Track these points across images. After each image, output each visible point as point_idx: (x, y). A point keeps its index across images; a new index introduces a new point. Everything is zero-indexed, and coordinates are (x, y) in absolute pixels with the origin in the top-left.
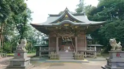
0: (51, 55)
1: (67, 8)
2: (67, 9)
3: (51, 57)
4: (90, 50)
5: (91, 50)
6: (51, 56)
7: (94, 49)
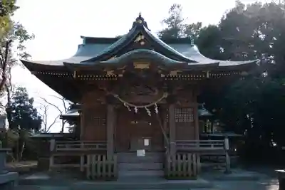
0: (87, 165)
1: (140, 18)
2: (142, 19)
3: (88, 174)
4: (212, 148)
5: (215, 146)
6: (88, 170)
7: (224, 146)
